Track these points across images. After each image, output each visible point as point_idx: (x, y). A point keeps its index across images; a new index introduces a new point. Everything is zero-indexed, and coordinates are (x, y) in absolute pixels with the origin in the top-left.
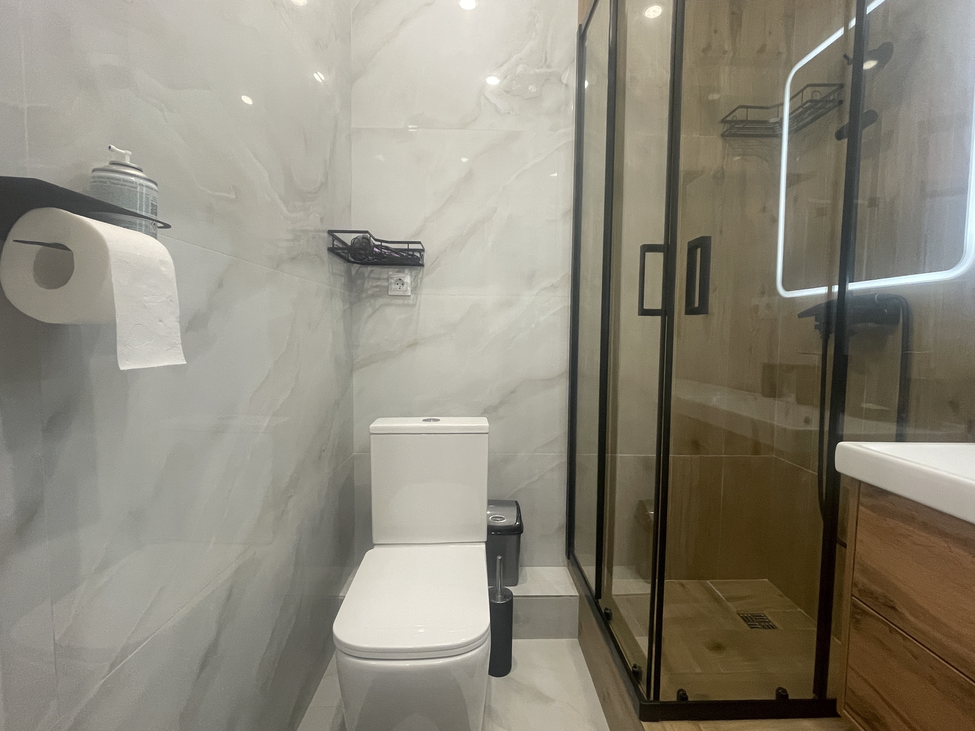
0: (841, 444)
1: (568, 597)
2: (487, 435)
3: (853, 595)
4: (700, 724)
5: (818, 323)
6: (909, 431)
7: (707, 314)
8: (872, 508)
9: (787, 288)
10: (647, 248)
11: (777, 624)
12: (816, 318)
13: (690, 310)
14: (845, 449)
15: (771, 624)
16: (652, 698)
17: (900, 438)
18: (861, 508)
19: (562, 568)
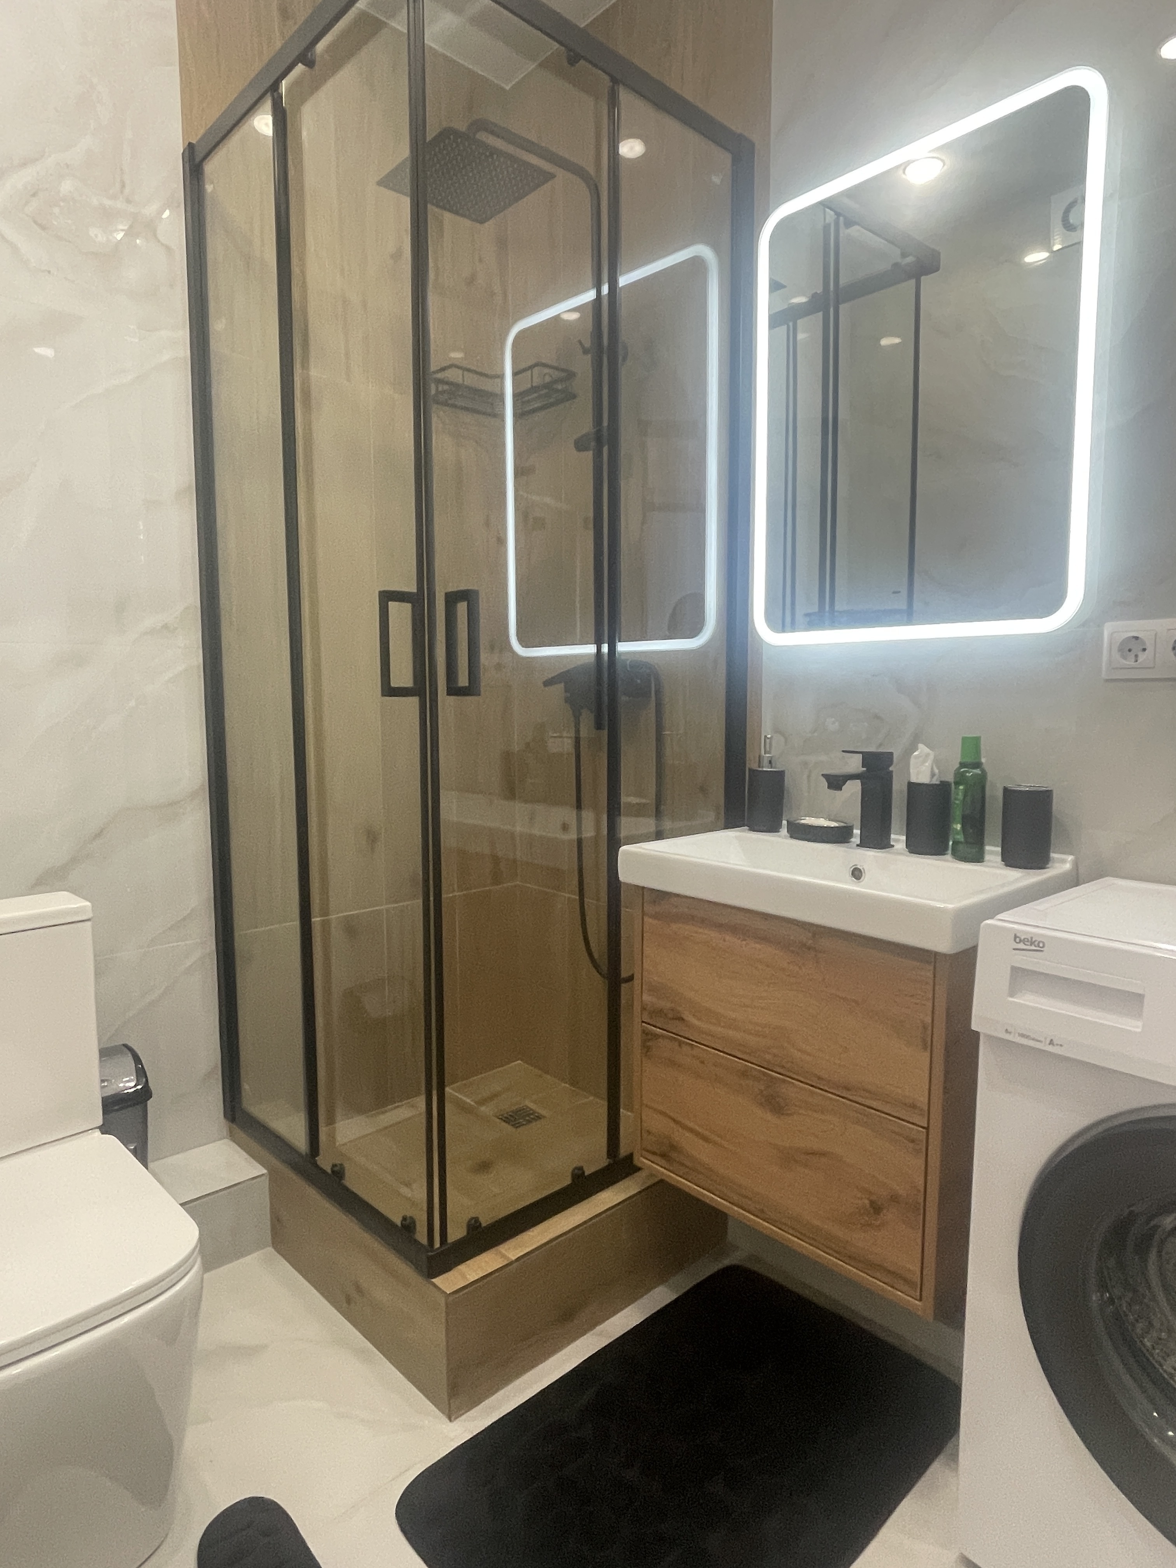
0: (623, 848)
1: (249, 1182)
2: (89, 924)
3: (643, 1022)
4: (500, 1249)
5: (569, 695)
6: (667, 824)
7: (480, 695)
8: (656, 916)
9: (525, 642)
10: (387, 597)
11: (543, 1112)
12: (565, 687)
13: (454, 690)
14: (627, 853)
15: (537, 1115)
16: (437, 1245)
17: (659, 835)
18: (646, 919)
19: (222, 1141)
